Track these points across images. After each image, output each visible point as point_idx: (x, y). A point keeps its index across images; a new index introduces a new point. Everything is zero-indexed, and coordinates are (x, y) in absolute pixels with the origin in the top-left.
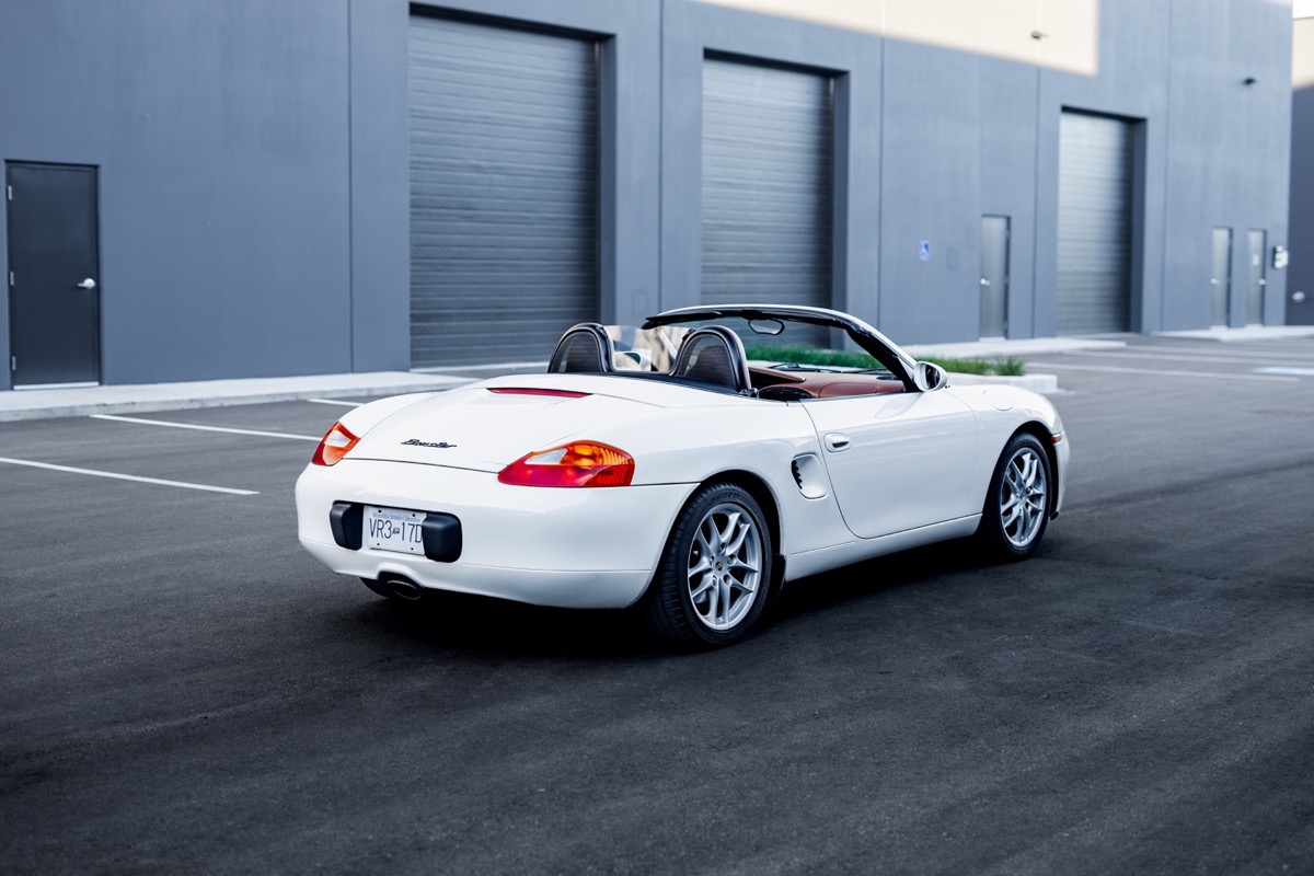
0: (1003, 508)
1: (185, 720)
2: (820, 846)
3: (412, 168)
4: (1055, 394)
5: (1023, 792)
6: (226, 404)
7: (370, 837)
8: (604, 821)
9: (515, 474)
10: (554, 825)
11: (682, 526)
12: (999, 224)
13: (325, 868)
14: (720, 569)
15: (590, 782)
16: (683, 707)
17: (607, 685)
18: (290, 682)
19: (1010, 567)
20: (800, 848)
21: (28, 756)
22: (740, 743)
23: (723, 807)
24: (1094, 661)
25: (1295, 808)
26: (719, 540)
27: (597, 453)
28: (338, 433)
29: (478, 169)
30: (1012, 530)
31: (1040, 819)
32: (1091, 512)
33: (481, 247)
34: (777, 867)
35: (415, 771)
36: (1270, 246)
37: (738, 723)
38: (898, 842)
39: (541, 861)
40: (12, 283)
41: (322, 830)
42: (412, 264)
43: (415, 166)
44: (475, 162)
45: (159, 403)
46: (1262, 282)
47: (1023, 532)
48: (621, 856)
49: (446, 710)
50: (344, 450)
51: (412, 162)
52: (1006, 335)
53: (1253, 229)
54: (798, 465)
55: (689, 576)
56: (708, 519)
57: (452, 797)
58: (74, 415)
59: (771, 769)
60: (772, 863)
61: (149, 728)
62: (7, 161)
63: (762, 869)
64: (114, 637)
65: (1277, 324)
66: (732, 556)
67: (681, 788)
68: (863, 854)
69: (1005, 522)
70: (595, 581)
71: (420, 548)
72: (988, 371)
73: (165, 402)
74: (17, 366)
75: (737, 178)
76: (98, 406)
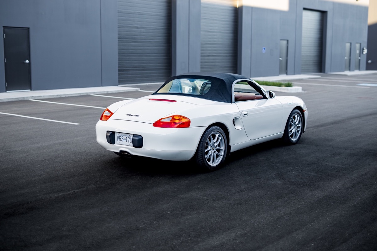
0: (289, 130)
1: (69, 192)
2: (245, 228)
3: (118, 27)
4: (301, 92)
5: (298, 213)
6: (67, 96)
7: (124, 226)
8: (186, 221)
9: (158, 124)
10: (173, 223)
11: (203, 138)
12: (285, 42)
13: (113, 235)
14: (213, 150)
15: (182, 210)
16: (205, 189)
17: (183, 182)
18: (96, 181)
19: (291, 147)
20: (240, 229)
21: (28, 203)
22: (221, 199)
23: (218, 218)
24: (315, 175)
25: (371, 217)
26: (213, 141)
27: (180, 118)
28: (107, 111)
29: (137, 27)
30: (292, 136)
31: (303, 221)
32: (313, 130)
33: (138, 50)
34: (234, 234)
35: (134, 207)
36: (362, 48)
37: (220, 193)
38: (266, 227)
39: (171, 233)
40: (6, 62)
41: (111, 224)
42: (119, 55)
43: (119, 27)
44: (136, 26)
45: (48, 96)
46: (359, 58)
47: (295, 137)
48: (192, 231)
49: (140, 189)
50: (110, 117)
51: (118, 26)
52: (287, 74)
53: (357, 43)
54: (234, 120)
55: (205, 152)
56: (210, 136)
57: (145, 215)
58: (24, 100)
59: (230, 207)
60: (232, 233)
61: (60, 195)
62: (4, 27)
63: (230, 235)
64: (46, 168)
65: (363, 70)
66: (217, 146)
67: (206, 212)
68: (257, 230)
69: (290, 134)
70: (180, 153)
71: (131, 144)
72: (282, 86)
73: (50, 96)
74: (7, 85)
75: (211, 29)
76: (31, 97)
